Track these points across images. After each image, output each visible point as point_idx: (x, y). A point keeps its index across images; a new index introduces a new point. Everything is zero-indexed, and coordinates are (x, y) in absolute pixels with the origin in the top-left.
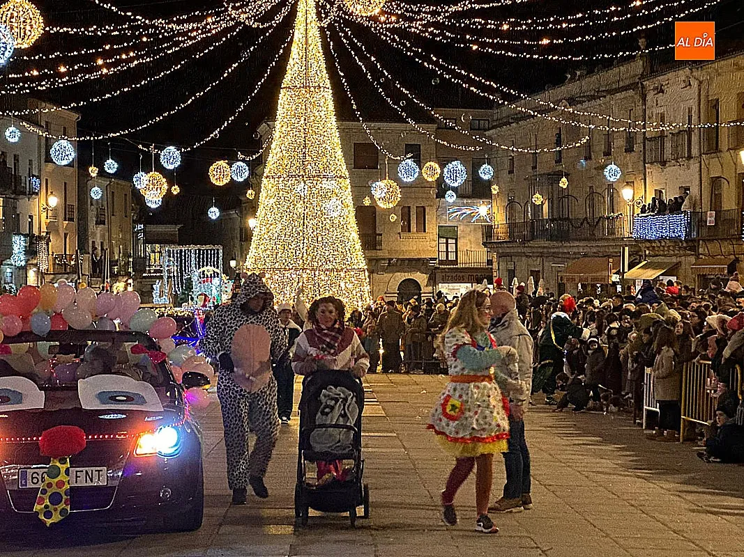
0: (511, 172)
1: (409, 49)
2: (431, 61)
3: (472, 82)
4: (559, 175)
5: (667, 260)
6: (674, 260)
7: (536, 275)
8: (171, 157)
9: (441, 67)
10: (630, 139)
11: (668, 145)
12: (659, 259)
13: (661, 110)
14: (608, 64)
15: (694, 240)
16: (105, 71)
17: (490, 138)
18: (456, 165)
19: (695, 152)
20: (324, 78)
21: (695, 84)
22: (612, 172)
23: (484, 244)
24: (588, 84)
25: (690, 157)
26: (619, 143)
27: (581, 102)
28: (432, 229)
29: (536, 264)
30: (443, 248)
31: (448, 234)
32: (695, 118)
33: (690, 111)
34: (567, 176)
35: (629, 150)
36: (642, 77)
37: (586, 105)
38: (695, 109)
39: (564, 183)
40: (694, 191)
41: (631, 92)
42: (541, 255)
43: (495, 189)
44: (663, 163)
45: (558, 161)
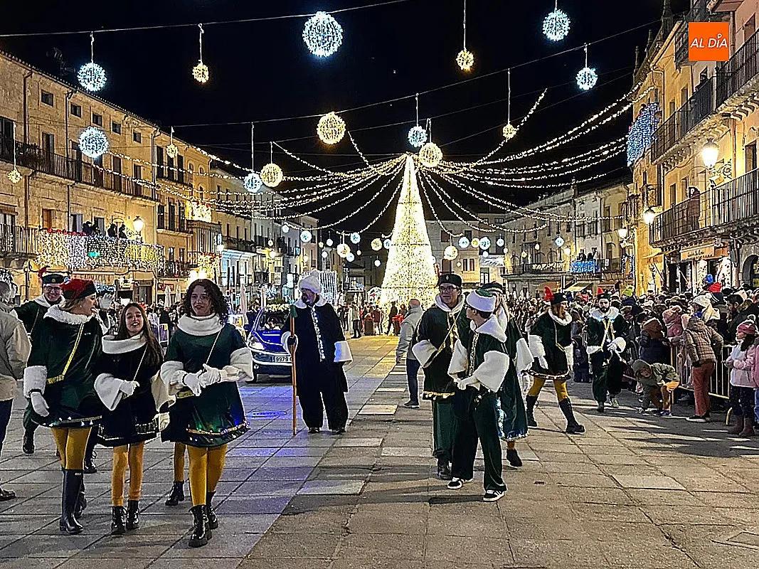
0: (514, 242)
1: (459, 185)
2: (469, 190)
3: (489, 200)
4: (536, 243)
5: (587, 282)
6: (590, 282)
7: (525, 290)
8: (356, 238)
9: (474, 192)
10: (569, 227)
11: (586, 228)
12: (583, 282)
13: (583, 212)
14: (557, 191)
15: (599, 273)
16: (318, 198)
17: (504, 227)
18: (485, 239)
19: (599, 232)
20: (418, 198)
21: (598, 199)
22: (560, 242)
23: (502, 276)
24: (549, 201)
25: (597, 234)
26: (564, 227)
27: (546, 209)
28: (477, 269)
29: (525, 285)
30: (482, 278)
31: (485, 271)
32: (599, 215)
33: (596, 212)
34: (539, 243)
35: (568, 231)
36: (574, 197)
37: (548, 210)
38: (599, 212)
39: (537, 247)
40: (599, 250)
41: (569, 204)
42: (528, 281)
43: (505, 251)
44: (584, 237)
45: (535, 237)
